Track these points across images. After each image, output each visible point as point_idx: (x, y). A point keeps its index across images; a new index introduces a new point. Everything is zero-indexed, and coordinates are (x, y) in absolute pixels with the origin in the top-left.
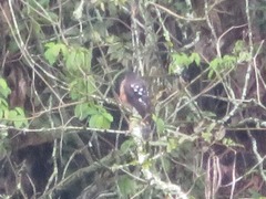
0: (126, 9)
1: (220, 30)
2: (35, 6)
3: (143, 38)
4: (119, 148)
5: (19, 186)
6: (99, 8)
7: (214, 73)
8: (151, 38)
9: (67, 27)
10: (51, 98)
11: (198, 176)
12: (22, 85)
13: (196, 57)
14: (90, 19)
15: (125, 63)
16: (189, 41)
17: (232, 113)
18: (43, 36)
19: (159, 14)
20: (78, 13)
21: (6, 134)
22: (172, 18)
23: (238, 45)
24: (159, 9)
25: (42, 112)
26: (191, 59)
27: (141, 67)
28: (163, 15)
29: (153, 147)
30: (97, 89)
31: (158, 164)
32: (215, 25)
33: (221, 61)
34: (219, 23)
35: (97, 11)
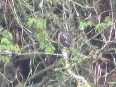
0: (61, 4)
1: (100, 12)
2: (23, 2)
3: (68, 15)
4: (58, 61)
5: (16, 77)
6: (50, 3)
7: (97, 30)
8: (71, 16)
9: (36, 11)
10: (29, 40)
11: (91, 73)
12: (18, 35)
13: (90, 23)
14: (46, 8)
15: (60, 26)
16: (87, 17)
17: (105, 46)
18: (26, 15)
19: (74, 5)
20: (41, 5)
21: (11, 55)
22: (80, 7)
23: (107, 19)
24: (74, 3)
25: (26, 47)
26: (88, 24)
27: (67, 28)
28: (76, 6)
29: (72, 61)
30: (49, 37)
31: (74, 68)
32: (98, 10)
33: (100, 25)
34: (99, 9)
35: (49, 5)
